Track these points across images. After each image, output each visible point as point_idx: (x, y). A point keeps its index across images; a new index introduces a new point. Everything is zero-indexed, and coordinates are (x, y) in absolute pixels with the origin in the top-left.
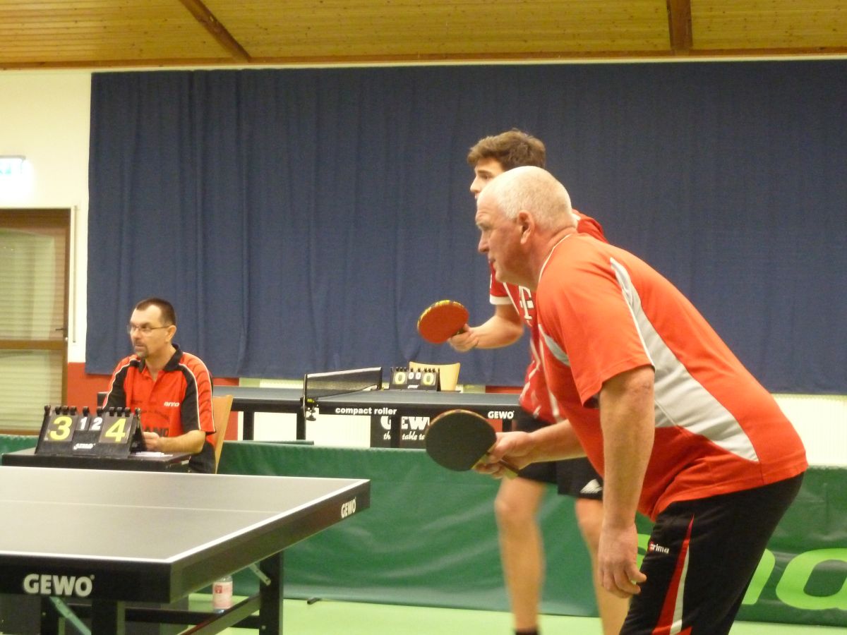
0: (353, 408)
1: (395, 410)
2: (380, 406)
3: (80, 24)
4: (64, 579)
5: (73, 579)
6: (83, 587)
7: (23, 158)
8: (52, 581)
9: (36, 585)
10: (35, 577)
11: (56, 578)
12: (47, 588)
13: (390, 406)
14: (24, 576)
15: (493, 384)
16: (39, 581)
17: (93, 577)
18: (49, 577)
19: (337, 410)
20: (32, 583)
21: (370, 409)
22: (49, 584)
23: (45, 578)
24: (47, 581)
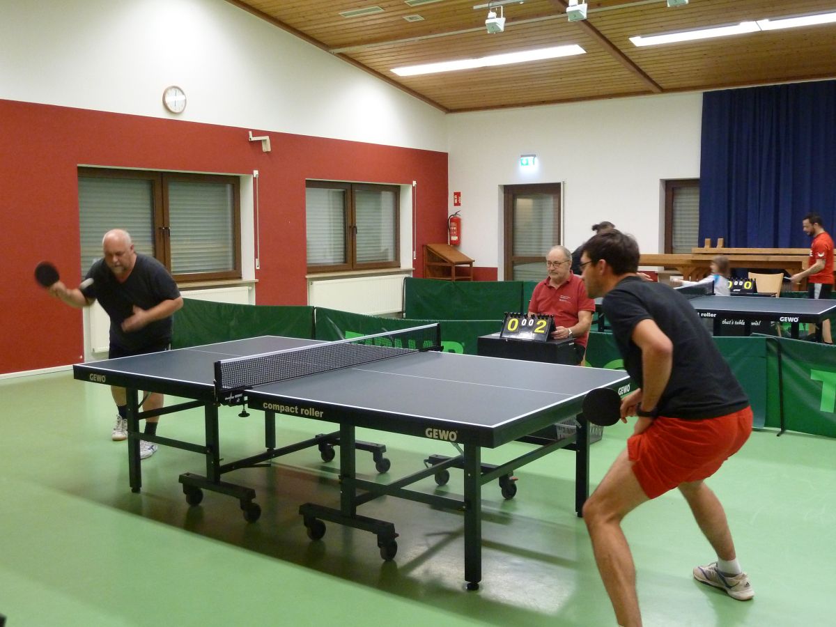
3: (563, 80)
4: (444, 431)
5: (448, 432)
6: (453, 436)
7: (534, 156)
9: (431, 433)
10: (431, 430)
11: (440, 431)
14: (427, 428)
17: (457, 432)
18: (437, 430)
20: (429, 432)
22: (437, 434)
23: (435, 430)
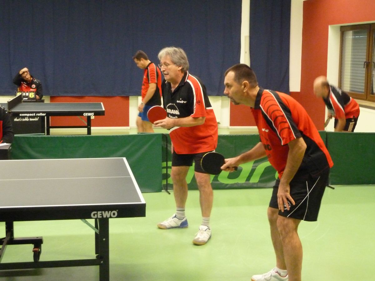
0: (27, 113)
1: (45, 114)
2: (39, 112)
4: (107, 212)
5: (110, 212)
8: (102, 213)
9: (96, 215)
11: (103, 212)
12: (100, 216)
13: (43, 112)
14: (91, 212)
15: (54, 96)
16: (97, 214)
17: (117, 210)
19: (21, 115)
21: (35, 114)
22: (101, 214)
23: (99, 212)
24: (100, 213)
